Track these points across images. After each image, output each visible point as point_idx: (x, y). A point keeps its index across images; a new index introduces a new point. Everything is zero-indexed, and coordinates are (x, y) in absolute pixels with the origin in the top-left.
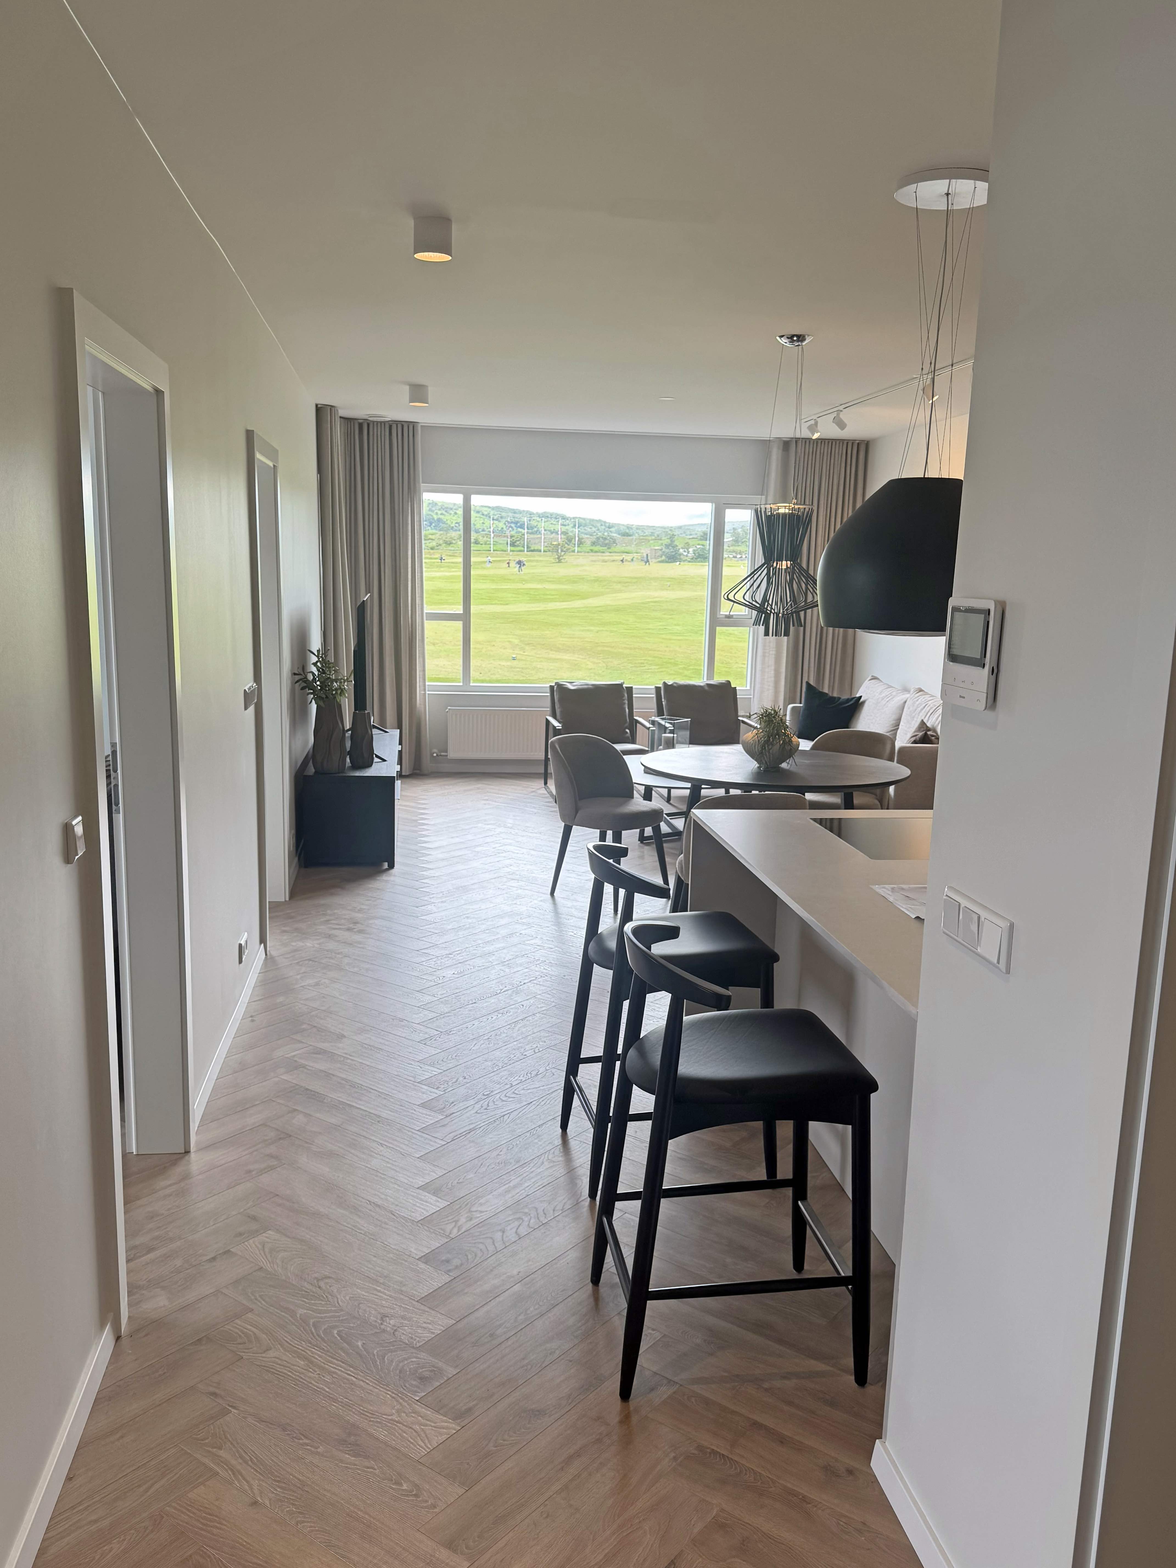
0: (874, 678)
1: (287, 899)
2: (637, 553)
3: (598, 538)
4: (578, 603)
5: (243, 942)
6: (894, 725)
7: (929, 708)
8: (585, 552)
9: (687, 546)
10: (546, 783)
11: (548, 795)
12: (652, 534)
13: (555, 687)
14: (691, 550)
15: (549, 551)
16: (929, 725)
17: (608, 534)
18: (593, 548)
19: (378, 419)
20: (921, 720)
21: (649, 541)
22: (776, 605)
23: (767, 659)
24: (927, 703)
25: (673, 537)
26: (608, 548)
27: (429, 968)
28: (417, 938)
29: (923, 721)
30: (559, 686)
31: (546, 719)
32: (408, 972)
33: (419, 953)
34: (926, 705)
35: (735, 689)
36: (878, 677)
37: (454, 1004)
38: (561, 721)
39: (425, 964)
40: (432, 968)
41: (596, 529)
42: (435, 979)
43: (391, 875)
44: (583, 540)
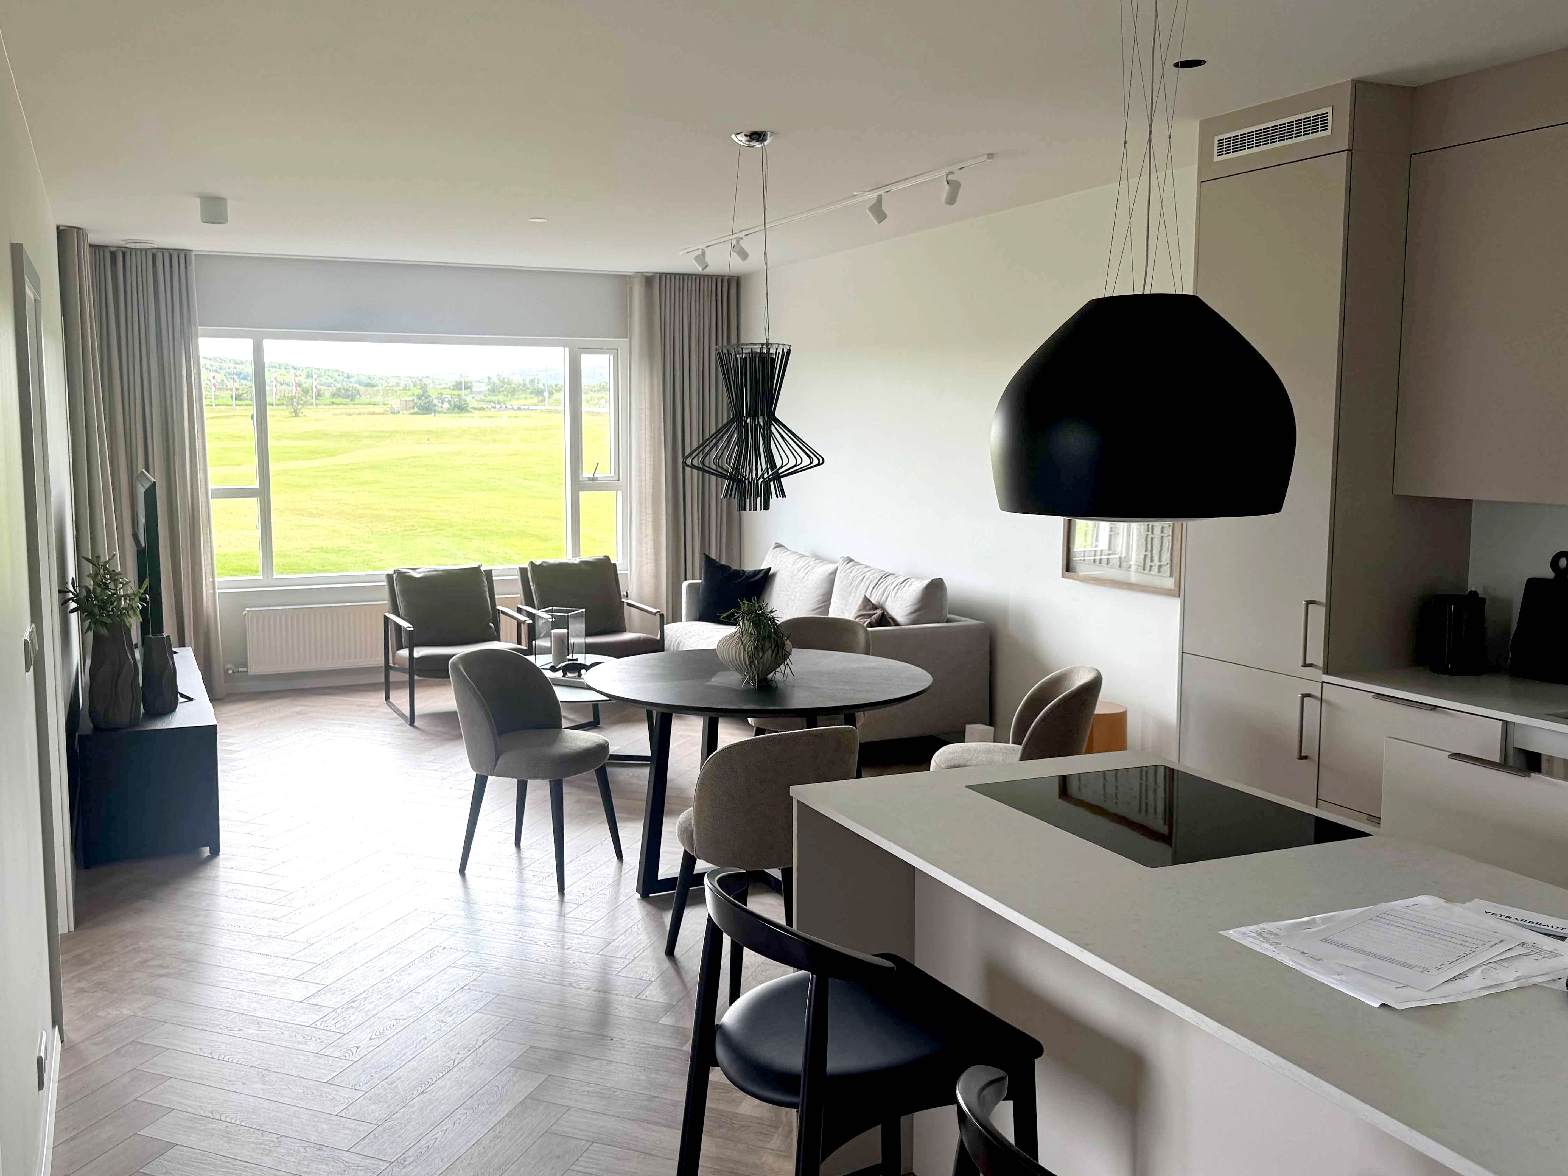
0: (778, 546)
1: (72, 929)
2: (384, 405)
3: (339, 390)
4: (325, 461)
5: (42, 1054)
6: (821, 601)
7: (869, 581)
8: (325, 405)
9: (441, 397)
10: (387, 698)
11: (396, 715)
12: (398, 384)
13: (395, 576)
14: (446, 401)
15: (284, 404)
16: (874, 601)
17: (348, 385)
18: (334, 400)
19: (138, 246)
20: (863, 596)
21: (396, 392)
22: (751, 471)
23: (644, 527)
24: (864, 575)
25: (424, 388)
26: (351, 400)
27: (329, 1032)
28: (293, 978)
29: (865, 597)
30: (400, 574)
31: (385, 616)
32: (300, 1046)
33: (305, 1005)
34: (864, 577)
35: (615, 564)
36: (784, 545)
37: (391, 1099)
38: (407, 618)
39: (321, 1027)
40: (334, 1033)
41: (334, 379)
42: (347, 1055)
43: (219, 867)
44: (321, 392)
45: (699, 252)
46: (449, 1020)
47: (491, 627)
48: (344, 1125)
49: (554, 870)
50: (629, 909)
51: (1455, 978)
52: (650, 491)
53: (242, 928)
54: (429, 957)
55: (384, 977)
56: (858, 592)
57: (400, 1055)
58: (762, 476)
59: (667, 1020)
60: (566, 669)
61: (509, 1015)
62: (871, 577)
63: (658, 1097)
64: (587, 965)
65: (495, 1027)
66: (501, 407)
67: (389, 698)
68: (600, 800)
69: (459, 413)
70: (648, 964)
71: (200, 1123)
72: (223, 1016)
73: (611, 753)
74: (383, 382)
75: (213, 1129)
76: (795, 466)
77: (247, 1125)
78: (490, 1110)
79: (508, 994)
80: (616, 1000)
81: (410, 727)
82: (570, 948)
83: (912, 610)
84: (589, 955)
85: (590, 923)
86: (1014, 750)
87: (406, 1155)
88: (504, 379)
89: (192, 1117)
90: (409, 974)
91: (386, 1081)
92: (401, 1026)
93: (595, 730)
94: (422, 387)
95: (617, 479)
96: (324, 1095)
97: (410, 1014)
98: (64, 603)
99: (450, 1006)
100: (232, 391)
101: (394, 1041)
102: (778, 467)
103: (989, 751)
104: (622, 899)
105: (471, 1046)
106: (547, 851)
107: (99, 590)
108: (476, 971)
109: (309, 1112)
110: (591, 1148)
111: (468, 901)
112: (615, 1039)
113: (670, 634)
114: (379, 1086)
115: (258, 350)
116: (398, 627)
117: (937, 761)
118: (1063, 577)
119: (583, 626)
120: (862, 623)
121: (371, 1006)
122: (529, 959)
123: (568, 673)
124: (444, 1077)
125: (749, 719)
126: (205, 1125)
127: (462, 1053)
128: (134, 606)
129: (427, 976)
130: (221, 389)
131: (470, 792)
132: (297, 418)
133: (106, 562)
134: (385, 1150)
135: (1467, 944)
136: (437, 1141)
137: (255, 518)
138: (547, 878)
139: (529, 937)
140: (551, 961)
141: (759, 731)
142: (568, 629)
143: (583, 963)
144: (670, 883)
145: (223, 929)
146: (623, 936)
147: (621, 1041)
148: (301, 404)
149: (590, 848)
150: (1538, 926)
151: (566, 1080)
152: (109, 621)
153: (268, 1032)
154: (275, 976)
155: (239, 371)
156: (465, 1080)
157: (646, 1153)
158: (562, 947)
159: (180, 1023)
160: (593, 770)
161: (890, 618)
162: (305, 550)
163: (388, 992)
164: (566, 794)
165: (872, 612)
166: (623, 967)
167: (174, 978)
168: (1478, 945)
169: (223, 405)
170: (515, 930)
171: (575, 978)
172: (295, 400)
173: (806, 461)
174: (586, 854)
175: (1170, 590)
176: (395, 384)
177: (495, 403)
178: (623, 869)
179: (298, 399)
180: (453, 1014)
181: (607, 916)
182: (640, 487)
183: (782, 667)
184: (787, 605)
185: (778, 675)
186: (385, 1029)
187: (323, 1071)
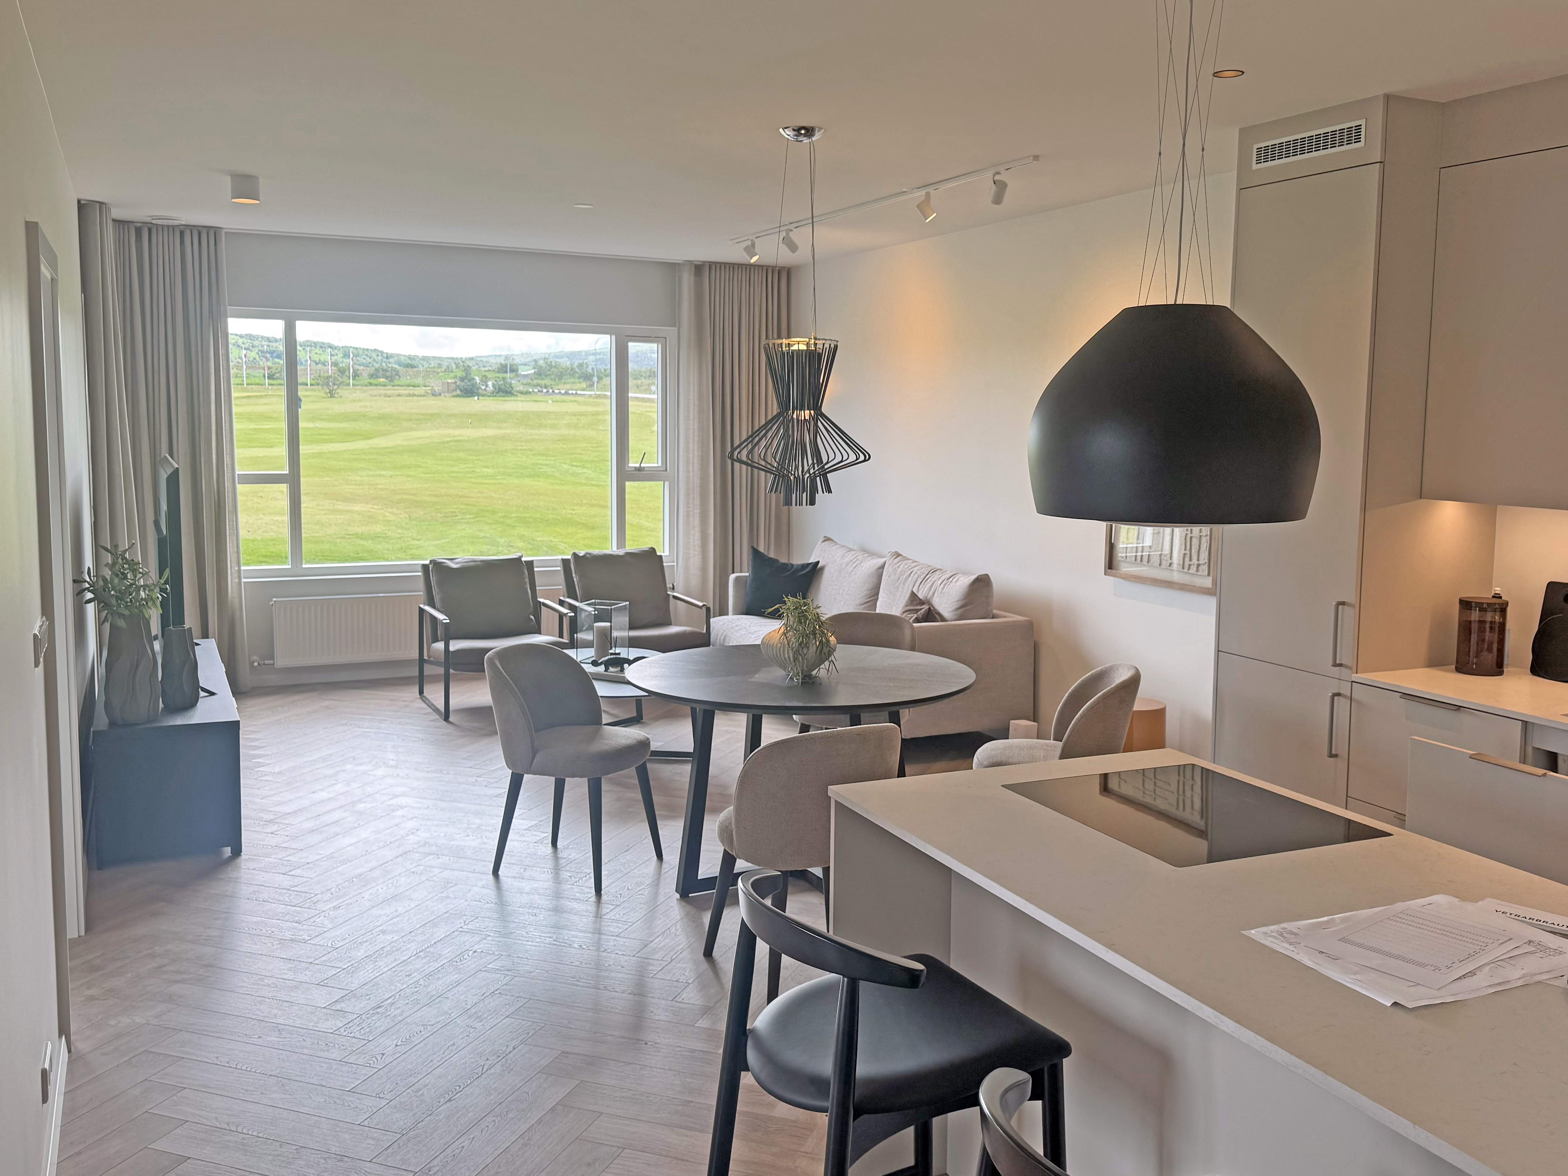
0: (827, 539)
2: (425, 386)
3: (377, 370)
4: (362, 444)
5: (47, 1066)
6: (869, 597)
7: (916, 576)
8: (362, 385)
9: (485, 379)
10: (421, 692)
11: (431, 711)
12: (440, 366)
13: (431, 566)
14: (490, 383)
15: (318, 384)
16: (921, 596)
17: (387, 365)
18: (372, 381)
19: (165, 222)
20: (910, 592)
21: (438, 373)
22: (797, 468)
23: (691, 519)
24: (911, 570)
25: (467, 369)
26: (390, 381)
27: (354, 1039)
28: (317, 983)
29: (912, 591)
30: (437, 565)
31: (420, 607)
32: (322, 1053)
33: (329, 1012)
34: (911, 572)
35: (661, 556)
36: (832, 538)
37: (417, 1107)
38: (442, 609)
39: (344, 1034)
40: (358, 1040)
41: (372, 359)
42: (371, 1062)
43: (240, 867)
44: (359, 372)
45: (749, 243)
46: (478, 1025)
47: (531, 619)
48: (367, 1134)
49: (591, 870)
50: (668, 910)
51: (1464, 976)
52: (697, 481)
53: (264, 931)
54: (458, 961)
55: (411, 982)
56: (906, 586)
57: (427, 1062)
58: (809, 470)
59: (703, 1023)
60: (607, 664)
61: (541, 1019)
62: (918, 572)
63: (691, 1102)
64: (623, 967)
65: (527, 1032)
66: (548, 391)
67: (423, 693)
68: (640, 797)
69: (503, 396)
70: (686, 965)
71: (215, 1135)
72: (242, 1023)
73: (652, 749)
74: (425, 363)
75: (229, 1141)
76: (842, 461)
77: (265, 1136)
78: (519, 1117)
79: (540, 999)
80: (652, 1003)
81: (445, 723)
82: (606, 950)
83: (959, 606)
84: (627, 958)
85: (626, 924)
86: (1055, 747)
87: (431, 1165)
88: (551, 362)
89: (207, 1129)
90: (438, 978)
91: (412, 1088)
92: (429, 1031)
93: (638, 725)
94: (465, 370)
95: (664, 469)
96: (347, 1104)
97: (438, 1020)
98: (79, 593)
99: (480, 1012)
100: (265, 370)
101: (420, 1048)
102: (824, 462)
103: (1031, 748)
104: (661, 899)
105: (501, 1052)
106: (584, 850)
107: (116, 581)
108: (507, 975)
109: (331, 1122)
110: (621, 1155)
111: (501, 901)
112: (650, 1043)
113: (717, 628)
114: (404, 1093)
115: (290, 331)
116: (434, 619)
117: (979, 758)
118: (1105, 574)
119: (627, 619)
120: (907, 619)
121: (399, 1011)
122: (563, 963)
123: (610, 668)
124: (472, 1084)
125: (794, 716)
126: (220, 1138)
127: (491, 1059)
128: (154, 597)
129: (457, 980)
130: (253, 368)
131: (504, 790)
132: (331, 399)
133: (125, 551)
134: (409, 1159)
135: (1477, 943)
136: (464, 1150)
137: (284, 503)
138: (584, 879)
139: (563, 939)
140: (586, 964)
141: (804, 728)
142: (611, 623)
143: (620, 965)
144: (709, 883)
145: (244, 933)
146: (660, 937)
147: (656, 1045)
148: (337, 385)
149: (630, 847)
150: (1544, 924)
151: (599, 1086)
152: (127, 612)
153: (289, 1040)
154: (297, 981)
155: (271, 349)
156: (493, 1086)
157: (679, 1159)
158: (598, 950)
159: (195, 1031)
160: (633, 768)
161: (936, 613)
162: (339, 536)
163: (416, 997)
164: (606, 791)
165: (919, 607)
166: (660, 969)
167: (191, 984)
168: (1487, 943)
169: (255, 385)
170: (550, 932)
171: (610, 981)
172: (330, 380)
173: (853, 457)
174: (625, 853)
175: (1209, 589)
176: (437, 365)
177: (541, 387)
178: (663, 868)
179: (334, 379)
180: (483, 1019)
181: (645, 918)
182: (688, 477)
183: (827, 663)
184: (835, 599)
185: (821, 672)
186: (411, 1035)
187: (346, 1079)
